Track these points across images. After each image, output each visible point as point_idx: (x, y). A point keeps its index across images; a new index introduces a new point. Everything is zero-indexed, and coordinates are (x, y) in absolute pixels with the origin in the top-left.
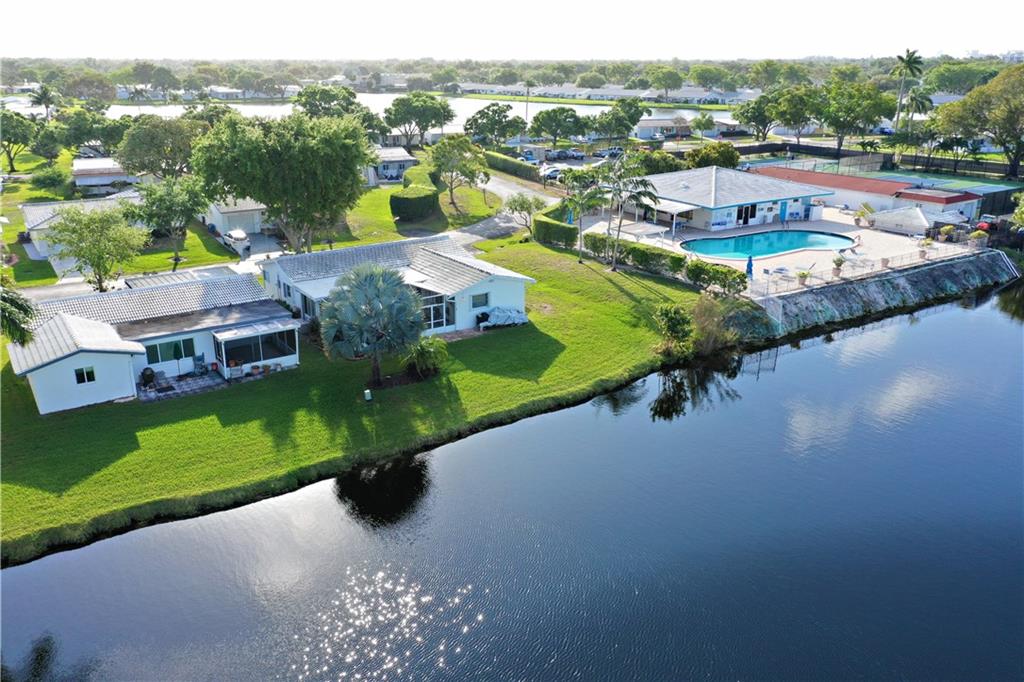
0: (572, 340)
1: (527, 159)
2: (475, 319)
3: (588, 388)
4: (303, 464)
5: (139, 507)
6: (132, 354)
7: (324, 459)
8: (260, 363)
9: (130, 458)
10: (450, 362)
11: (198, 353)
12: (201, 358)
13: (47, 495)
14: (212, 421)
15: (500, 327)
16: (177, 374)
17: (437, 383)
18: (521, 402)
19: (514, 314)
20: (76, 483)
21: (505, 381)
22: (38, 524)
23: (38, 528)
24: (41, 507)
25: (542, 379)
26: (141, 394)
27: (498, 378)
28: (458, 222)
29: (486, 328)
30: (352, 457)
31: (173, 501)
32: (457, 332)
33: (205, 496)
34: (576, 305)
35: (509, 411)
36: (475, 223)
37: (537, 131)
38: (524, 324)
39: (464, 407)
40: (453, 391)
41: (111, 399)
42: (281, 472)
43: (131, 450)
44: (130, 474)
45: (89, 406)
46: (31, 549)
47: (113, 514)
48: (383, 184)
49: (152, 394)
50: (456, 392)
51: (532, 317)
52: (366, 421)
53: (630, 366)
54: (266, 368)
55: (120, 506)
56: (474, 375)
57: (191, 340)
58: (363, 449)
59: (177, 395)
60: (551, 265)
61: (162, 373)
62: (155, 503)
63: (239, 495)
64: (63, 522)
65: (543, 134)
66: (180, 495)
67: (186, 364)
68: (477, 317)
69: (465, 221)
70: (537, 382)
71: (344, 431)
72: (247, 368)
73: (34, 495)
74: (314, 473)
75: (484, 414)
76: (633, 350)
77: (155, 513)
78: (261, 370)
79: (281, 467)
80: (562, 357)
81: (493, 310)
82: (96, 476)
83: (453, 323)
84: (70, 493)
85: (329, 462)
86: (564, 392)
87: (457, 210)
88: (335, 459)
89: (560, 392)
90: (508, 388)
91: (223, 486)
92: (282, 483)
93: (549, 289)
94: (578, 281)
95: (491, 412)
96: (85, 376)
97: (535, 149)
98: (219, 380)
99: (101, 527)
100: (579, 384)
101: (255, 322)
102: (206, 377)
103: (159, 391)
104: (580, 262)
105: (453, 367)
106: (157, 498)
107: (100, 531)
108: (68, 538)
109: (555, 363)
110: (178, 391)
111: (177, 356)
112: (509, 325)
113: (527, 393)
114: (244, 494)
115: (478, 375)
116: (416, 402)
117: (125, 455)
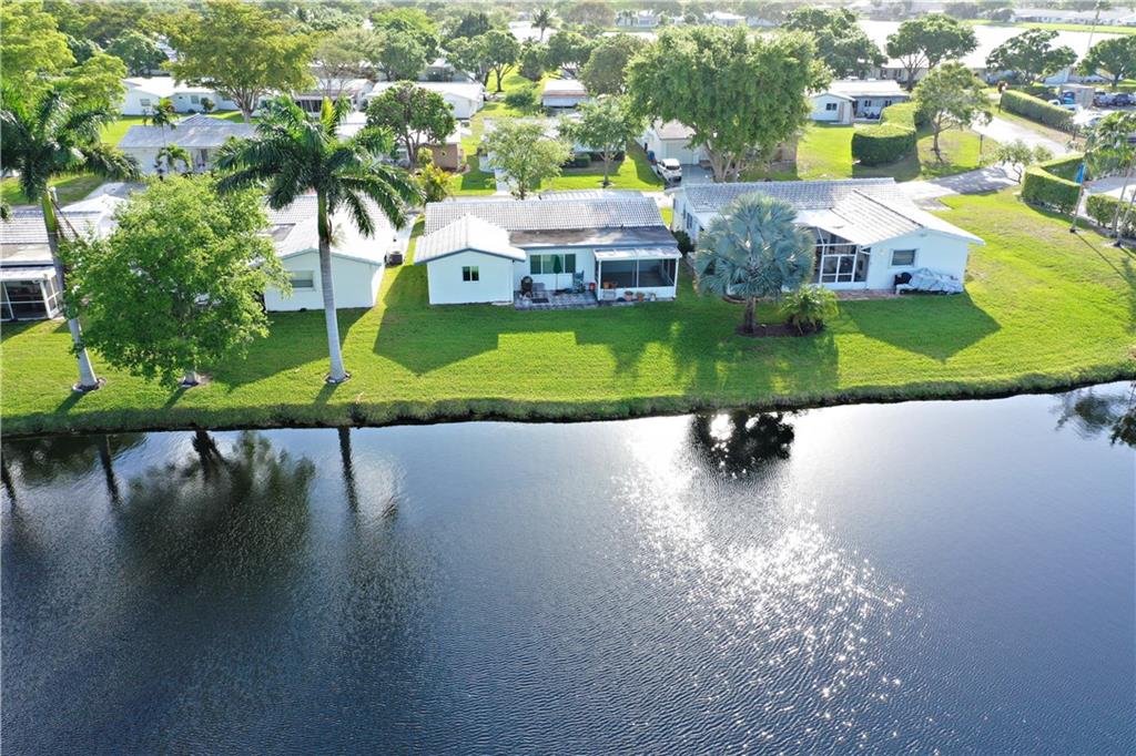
0: (1014, 321)
1: (1063, 102)
2: (894, 279)
3: (1010, 381)
4: (638, 395)
5: (478, 400)
6: (514, 260)
7: (661, 395)
8: (635, 290)
9: (486, 356)
10: (842, 322)
11: (578, 270)
12: (581, 276)
13: (409, 372)
14: (570, 335)
15: (922, 292)
16: (554, 289)
17: (817, 341)
18: (913, 380)
19: (946, 280)
20: (435, 368)
21: (901, 353)
22: (394, 395)
23: (395, 399)
24: (402, 382)
25: (952, 359)
26: (518, 301)
27: (894, 348)
28: (934, 171)
29: (906, 292)
30: (691, 399)
31: (510, 402)
32: (867, 291)
33: (537, 403)
34: (1041, 281)
35: (893, 387)
36: (955, 174)
37: (1090, 67)
38: (956, 293)
39: (838, 372)
40: (833, 353)
41: (491, 301)
42: (615, 397)
43: (489, 349)
44: (480, 370)
45: (470, 304)
46: (383, 416)
47: (455, 401)
48: (859, 122)
49: (527, 303)
50: (836, 354)
51: (970, 288)
52: (720, 366)
53: (1084, 365)
54: (640, 295)
55: (464, 396)
56: (865, 340)
57: (573, 256)
58: (706, 393)
59: (548, 307)
60: (1028, 231)
61: (542, 285)
62: (493, 400)
63: (569, 411)
64: (414, 398)
65: (1099, 71)
66: (516, 397)
67: (565, 280)
68: (896, 276)
69: (942, 170)
70: (944, 362)
71: (693, 371)
72: (620, 292)
73: (399, 371)
74: (648, 407)
75: (861, 384)
76: (1098, 346)
77: (491, 409)
78: (634, 297)
79: (618, 392)
80: (989, 339)
81: (919, 272)
82: (452, 365)
83: (864, 280)
84: (427, 375)
85: (667, 398)
86: (975, 379)
87: (938, 157)
88: (674, 397)
89: (969, 378)
90: (900, 362)
91: (556, 399)
92: (613, 409)
93: (1013, 259)
94: (1057, 253)
95: (869, 383)
96: (471, 275)
97: (1080, 90)
98: (591, 300)
99: (443, 411)
100: (1000, 373)
101: (638, 246)
102: (581, 296)
103: (534, 301)
104: (1072, 231)
105: (844, 328)
106: (496, 396)
107: (441, 416)
108: (414, 413)
109: (976, 345)
110: (550, 304)
111: (557, 270)
112: (936, 293)
113: (925, 371)
114: (574, 410)
115: (871, 341)
116: (784, 356)
117: (482, 352)
